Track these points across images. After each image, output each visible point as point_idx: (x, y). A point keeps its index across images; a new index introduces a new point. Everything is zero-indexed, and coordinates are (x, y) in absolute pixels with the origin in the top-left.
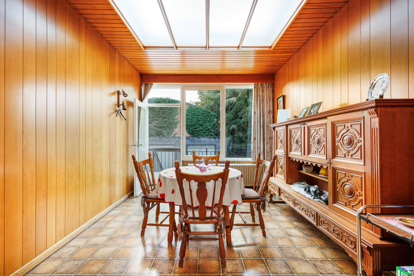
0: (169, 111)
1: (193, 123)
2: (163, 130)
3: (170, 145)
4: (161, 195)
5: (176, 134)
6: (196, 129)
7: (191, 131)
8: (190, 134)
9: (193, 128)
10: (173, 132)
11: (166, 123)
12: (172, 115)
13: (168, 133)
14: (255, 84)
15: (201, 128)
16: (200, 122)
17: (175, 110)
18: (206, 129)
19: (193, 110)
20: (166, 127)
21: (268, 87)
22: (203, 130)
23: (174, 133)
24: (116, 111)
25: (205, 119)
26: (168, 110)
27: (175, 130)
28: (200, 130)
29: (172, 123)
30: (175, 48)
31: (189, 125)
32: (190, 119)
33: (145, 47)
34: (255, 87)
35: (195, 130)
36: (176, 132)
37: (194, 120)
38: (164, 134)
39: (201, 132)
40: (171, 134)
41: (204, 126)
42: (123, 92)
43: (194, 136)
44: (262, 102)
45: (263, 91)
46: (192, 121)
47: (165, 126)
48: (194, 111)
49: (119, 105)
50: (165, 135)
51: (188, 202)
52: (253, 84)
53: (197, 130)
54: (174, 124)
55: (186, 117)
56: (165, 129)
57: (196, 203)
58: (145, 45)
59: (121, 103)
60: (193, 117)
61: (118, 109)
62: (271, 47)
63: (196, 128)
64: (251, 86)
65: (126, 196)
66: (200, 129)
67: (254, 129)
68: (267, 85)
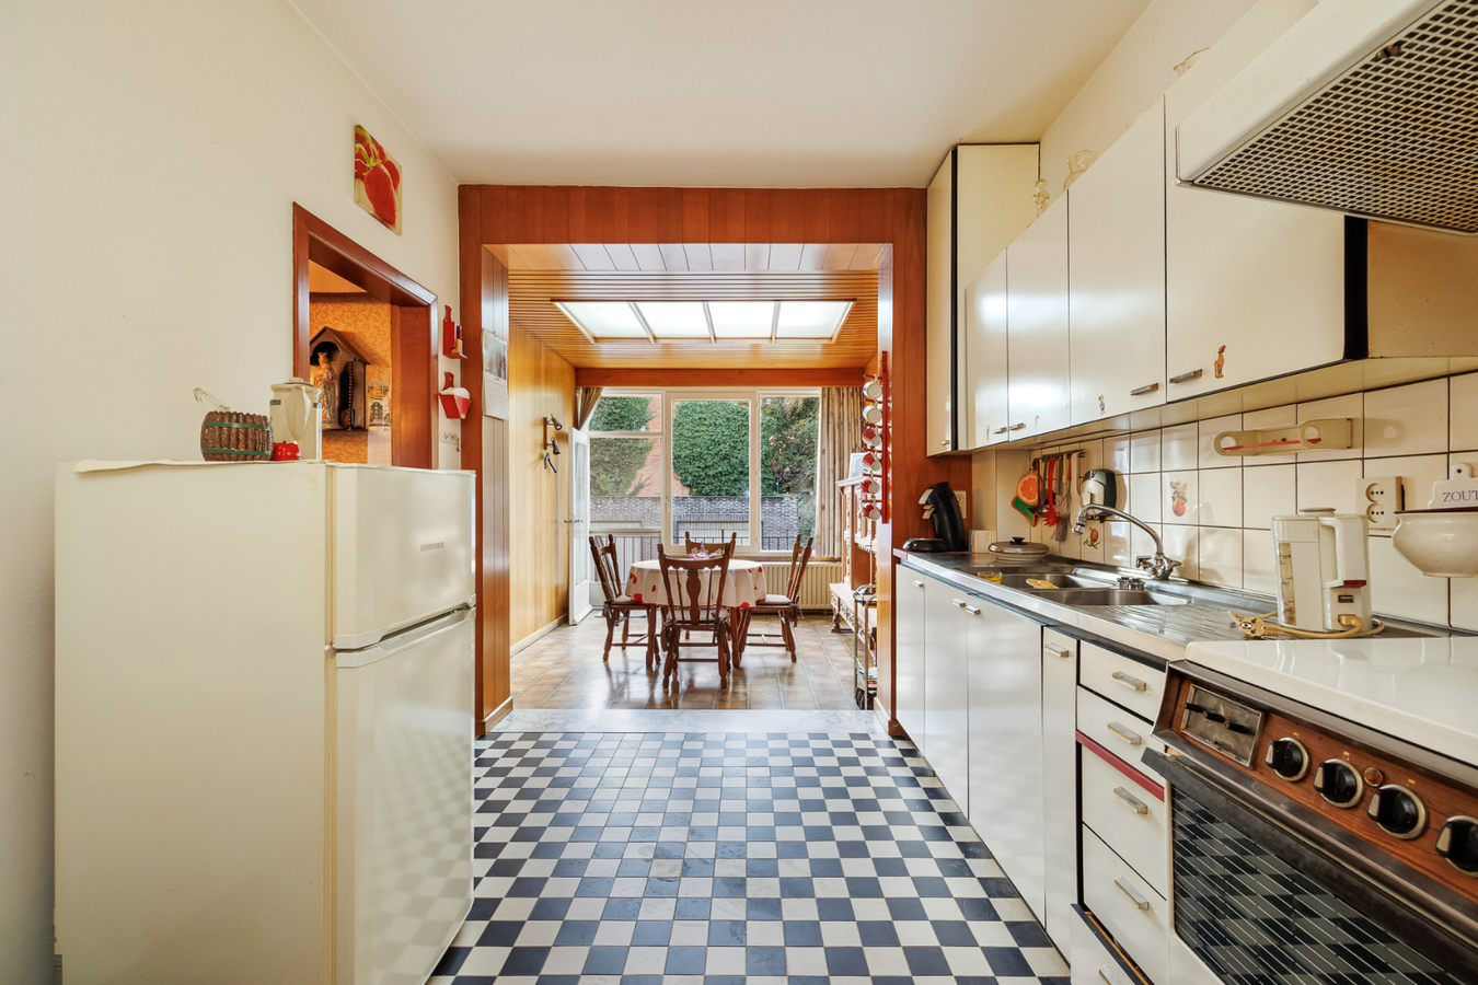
0: (618, 411)
1: (699, 450)
2: (598, 474)
3: (626, 522)
4: (635, 596)
5: (641, 486)
6: (707, 470)
7: (690, 478)
8: (689, 486)
9: (699, 467)
10: (634, 478)
11: (608, 450)
12: (629, 425)
13: (618, 483)
14: (823, 389)
15: (724, 467)
16: (721, 447)
17: (638, 407)
18: (740, 469)
19: (698, 409)
20: (609, 462)
21: (853, 396)
22: (731, 473)
23: (635, 483)
24: (541, 457)
25: (737, 436)
26: (616, 408)
27: (639, 472)
28: (721, 472)
29: (628, 451)
30: (652, 340)
31: (685, 457)
32: (687, 439)
33: (595, 339)
34: (823, 396)
35: (703, 474)
36: (643, 479)
37: (698, 441)
38: (602, 488)
39: (724, 479)
40: (628, 485)
41: (733, 460)
42: (554, 420)
43: (699, 493)
44: (839, 428)
45: (841, 404)
46: (694, 445)
47: (607, 459)
48: (702, 412)
49: (545, 446)
50: (607, 489)
51: (676, 602)
52: (820, 388)
53: (711, 473)
54: (634, 453)
55: (675, 431)
56: (605, 470)
57: (687, 602)
58: (597, 336)
59: (549, 441)
60: (697, 431)
61: (545, 452)
62: (831, 339)
63: (707, 467)
64: (815, 392)
65: (556, 621)
66: (720, 469)
67: (821, 487)
68: (851, 390)
